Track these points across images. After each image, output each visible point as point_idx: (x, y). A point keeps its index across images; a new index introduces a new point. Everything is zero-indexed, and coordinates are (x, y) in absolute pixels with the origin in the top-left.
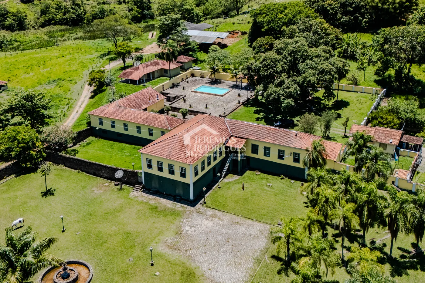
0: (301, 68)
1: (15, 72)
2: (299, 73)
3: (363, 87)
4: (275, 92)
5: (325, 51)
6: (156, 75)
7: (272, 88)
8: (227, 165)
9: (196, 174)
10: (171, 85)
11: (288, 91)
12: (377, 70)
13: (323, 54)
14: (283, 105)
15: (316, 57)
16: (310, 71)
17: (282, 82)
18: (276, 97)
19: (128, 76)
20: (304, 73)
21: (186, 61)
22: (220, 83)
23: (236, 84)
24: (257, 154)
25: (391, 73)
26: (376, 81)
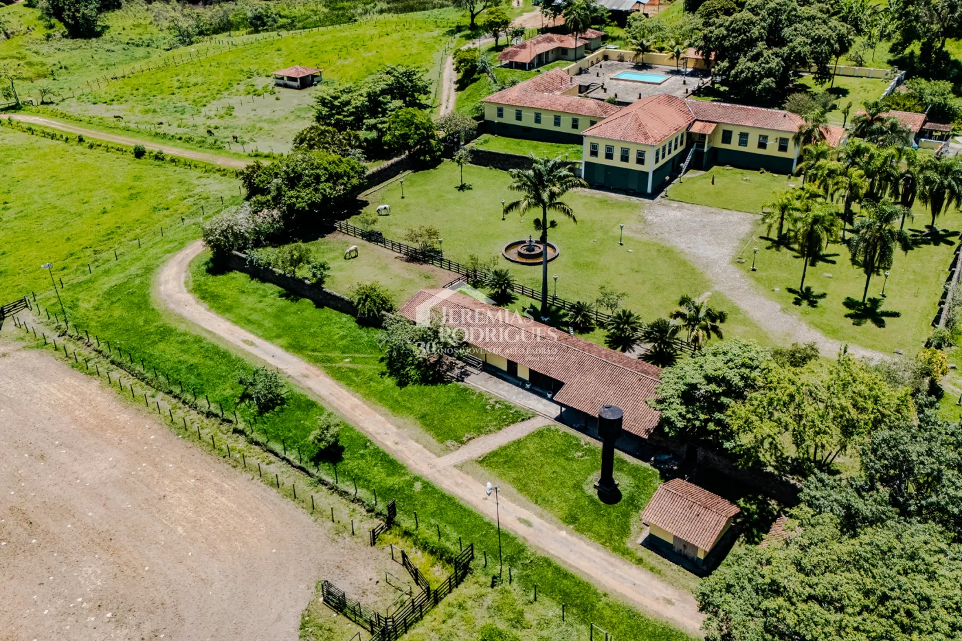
0: (787, 35)
2: (782, 42)
3: (871, 68)
4: (749, 68)
5: (821, 11)
6: (551, 57)
7: (743, 63)
8: (689, 157)
9: (657, 160)
10: (578, 71)
11: (767, 66)
12: (894, 44)
13: (819, 15)
14: (760, 87)
15: (808, 19)
16: (800, 39)
17: (760, 54)
18: (749, 75)
19: (512, 57)
20: (791, 41)
21: (594, 36)
22: (651, 68)
23: (676, 68)
24: (729, 143)
25: (915, 47)
26: (890, 63)
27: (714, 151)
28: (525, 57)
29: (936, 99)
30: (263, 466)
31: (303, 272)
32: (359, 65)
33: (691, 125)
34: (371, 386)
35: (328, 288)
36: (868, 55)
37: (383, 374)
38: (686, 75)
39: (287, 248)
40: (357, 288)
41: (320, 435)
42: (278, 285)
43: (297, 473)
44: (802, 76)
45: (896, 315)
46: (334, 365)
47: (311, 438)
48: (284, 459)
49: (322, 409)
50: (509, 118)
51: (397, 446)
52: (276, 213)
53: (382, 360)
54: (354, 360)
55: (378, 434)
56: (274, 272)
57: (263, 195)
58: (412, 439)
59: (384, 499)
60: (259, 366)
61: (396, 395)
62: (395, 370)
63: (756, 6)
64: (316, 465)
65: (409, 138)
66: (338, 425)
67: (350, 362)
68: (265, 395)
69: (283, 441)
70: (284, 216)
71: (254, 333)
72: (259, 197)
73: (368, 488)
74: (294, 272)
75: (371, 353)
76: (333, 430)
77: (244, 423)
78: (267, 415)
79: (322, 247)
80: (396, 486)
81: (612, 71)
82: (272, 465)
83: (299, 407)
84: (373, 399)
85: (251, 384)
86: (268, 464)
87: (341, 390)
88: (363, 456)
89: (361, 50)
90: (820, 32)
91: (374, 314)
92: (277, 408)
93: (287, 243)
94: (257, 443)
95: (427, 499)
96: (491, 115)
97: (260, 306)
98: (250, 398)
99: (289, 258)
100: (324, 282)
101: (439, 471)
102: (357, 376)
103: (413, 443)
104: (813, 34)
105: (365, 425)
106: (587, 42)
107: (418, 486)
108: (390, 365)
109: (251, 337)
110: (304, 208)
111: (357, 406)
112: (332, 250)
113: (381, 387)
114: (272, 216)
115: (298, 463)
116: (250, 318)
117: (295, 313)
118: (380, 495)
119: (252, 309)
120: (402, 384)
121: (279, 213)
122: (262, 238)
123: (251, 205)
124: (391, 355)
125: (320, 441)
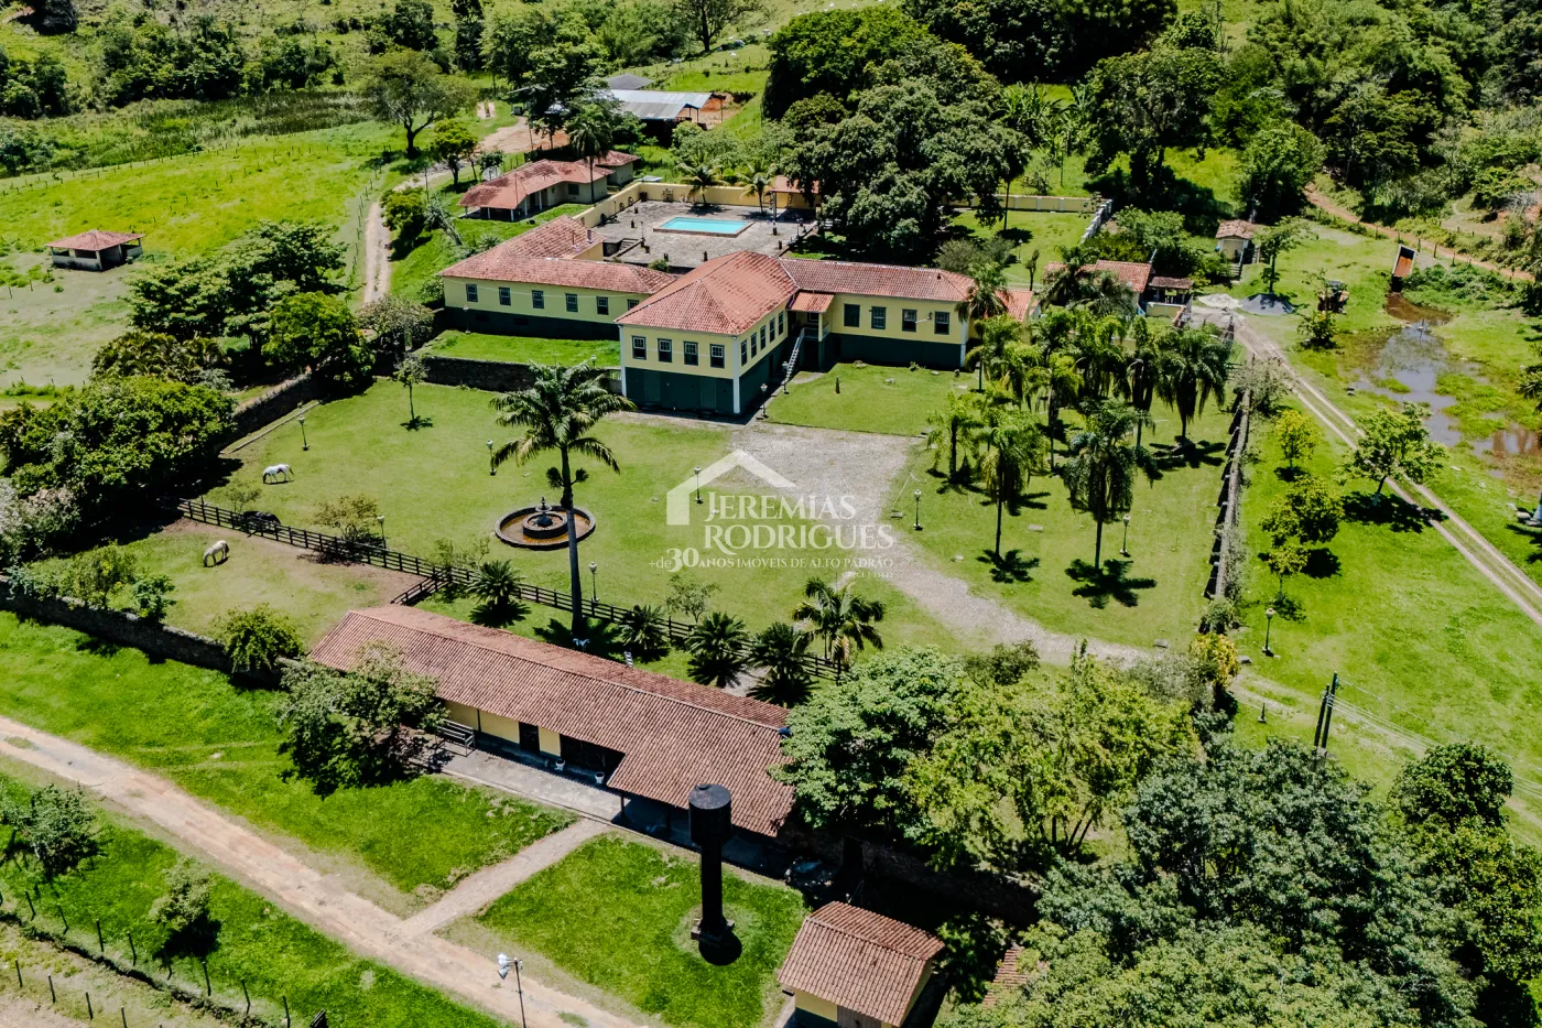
0: (928, 150)
1: (147, 213)
2: (922, 162)
3: (1061, 198)
4: (875, 204)
5: (975, 112)
6: (551, 198)
7: (865, 197)
8: (796, 351)
9: (744, 360)
10: (599, 220)
11: (903, 200)
12: (1090, 160)
13: (973, 117)
14: (895, 233)
15: (957, 125)
16: (949, 156)
17: (889, 183)
18: (877, 215)
19: (485, 200)
20: (935, 159)
21: (620, 162)
22: (719, 210)
23: (758, 210)
24: (856, 324)
25: (1122, 163)
26: (1089, 188)
27: (834, 339)
28: (507, 199)
29: (1165, 241)
30: (59, 981)
31: (123, 599)
32: (210, 223)
33: (792, 300)
34: (265, 800)
35: (171, 624)
36: (1053, 177)
37: (286, 774)
38: (777, 220)
39: (88, 557)
40: (229, 619)
41: (171, 906)
42: (75, 627)
43: (129, 986)
44: (958, 214)
45: (1149, 584)
46: (190, 767)
47: (153, 913)
48: (100, 960)
49: (172, 855)
50: (488, 302)
51: (322, 908)
52: (64, 495)
53: (284, 748)
54: (229, 754)
55: (285, 888)
56: (66, 604)
57: (37, 463)
58: (350, 890)
59: (305, 1013)
60: (42, 785)
61: (314, 811)
62: (308, 765)
63: (876, 107)
64: (167, 964)
65: (311, 345)
66: (205, 881)
67: (222, 759)
68: (57, 841)
69: (98, 927)
70: (80, 500)
71: (28, 723)
72: (31, 468)
73: (271, 996)
74: (104, 599)
75: (262, 737)
76: (196, 893)
77: (16, 901)
78: (62, 878)
79: (157, 549)
80: (327, 985)
81: (656, 218)
82: (77, 976)
83: (126, 856)
84: (271, 824)
85: (29, 822)
86: (68, 975)
87: (208, 813)
88: (257, 935)
89: (213, 198)
90: (978, 144)
91: (263, 665)
92: (82, 864)
93: (89, 547)
94: (44, 937)
95: (387, 1000)
96: (456, 298)
97: (40, 669)
98: (25, 847)
99: (94, 574)
100: (163, 616)
101: (406, 945)
102: (238, 784)
103: (352, 900)
104: (967, 147)
105: (258, 876)
106: (610, 172)
107: (368, 979)
108: (299, 756)
109: (26, 732)
110: (119, 481)
111: (241, 841)
112: (175, 554)
113: (284, 800)
114: (57, 500)
115: (129, 966)
116: (21, 695)
117: (110, 677)
118: (296, 1005)
119: (25, 678)
120: (324, 789)
121: (71, 495)
122: (39, 543)
123: (14, 483)
124: (300, 739)
125: (171, 916)
